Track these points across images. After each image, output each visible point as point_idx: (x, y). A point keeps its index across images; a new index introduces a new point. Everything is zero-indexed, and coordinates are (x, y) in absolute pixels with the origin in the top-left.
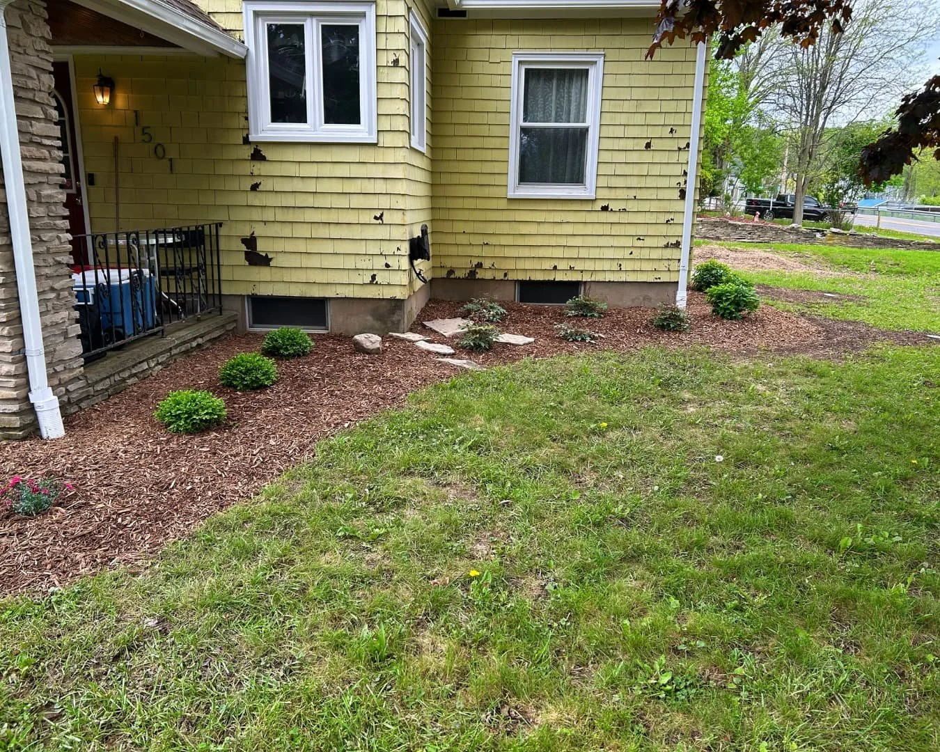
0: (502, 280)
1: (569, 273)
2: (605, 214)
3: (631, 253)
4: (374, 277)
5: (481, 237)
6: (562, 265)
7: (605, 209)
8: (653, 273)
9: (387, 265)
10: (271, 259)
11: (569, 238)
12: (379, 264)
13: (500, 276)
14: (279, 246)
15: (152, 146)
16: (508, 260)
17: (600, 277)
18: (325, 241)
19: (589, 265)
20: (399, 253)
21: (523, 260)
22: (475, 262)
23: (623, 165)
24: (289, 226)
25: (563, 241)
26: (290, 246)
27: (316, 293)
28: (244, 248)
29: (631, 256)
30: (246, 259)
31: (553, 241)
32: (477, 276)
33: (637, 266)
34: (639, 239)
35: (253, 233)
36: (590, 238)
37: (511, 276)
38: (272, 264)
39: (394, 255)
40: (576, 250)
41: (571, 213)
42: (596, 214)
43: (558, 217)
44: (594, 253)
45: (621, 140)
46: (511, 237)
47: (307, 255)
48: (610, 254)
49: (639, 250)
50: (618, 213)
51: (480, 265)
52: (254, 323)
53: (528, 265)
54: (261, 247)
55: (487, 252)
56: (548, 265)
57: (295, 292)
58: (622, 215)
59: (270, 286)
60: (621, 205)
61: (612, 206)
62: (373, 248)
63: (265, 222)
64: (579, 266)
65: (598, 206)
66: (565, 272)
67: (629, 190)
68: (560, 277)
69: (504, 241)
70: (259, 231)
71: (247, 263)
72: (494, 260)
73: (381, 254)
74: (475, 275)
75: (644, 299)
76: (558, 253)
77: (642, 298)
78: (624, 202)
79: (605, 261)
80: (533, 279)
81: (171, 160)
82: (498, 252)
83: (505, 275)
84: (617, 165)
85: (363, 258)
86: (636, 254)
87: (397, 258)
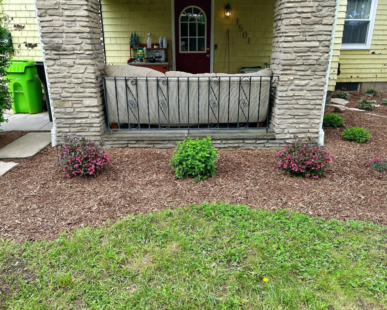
1: (357, 79)
2: (373, 55)
3: (381, 71)
6: (354, 76)
7: (373, 53)
11: (358, 65)
15: (242, 33)
17: (369, 80)
19: (365, 76)
20: (334, 73)
23: (382, 36)
25: (355, 66)
29: (381, 72)
31: (352, 66)
33: (383, 75)
34: (385, 65)
36: (366, 65)
39: (332, 74)
40: (360, 70)
41: (360, 55)
42: (369, 55)
43: (355, 57)
44: (367, 71)
45: (382, 26)
48: (373, 71)
49: (384, 69)
50: (378, 55)
53: (341, 76)
56: (349, 76)
58: (380, 55)
60: (379, 52)
61: (376, 52)
64: (361, 76)
65: (371, 52)
66: (355, 79)
67: (383, 46)
68: (353, 81)
76: (353, 71)
77: (383, 88)
78: (381, 51)
79: (371, 74)
80: (342, 81)
81: (249, 38)
84: (380, 36)
86: (383, 71)
87: (333, 75)
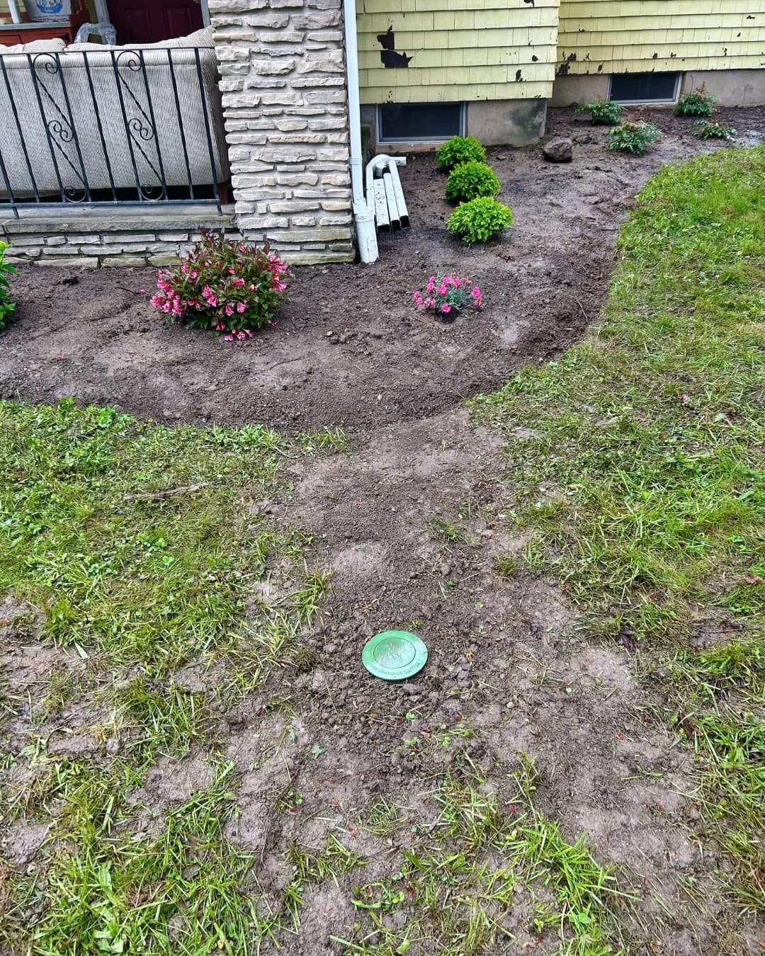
0: (595, 74)
1: (669, 62)
3: (739, 35)
4: (519, 74)
5: (577, 22)
6: (663, 53)
8: (760, 58)
9: (534, 58)
10: (410, 58)
11: (674, 19)
12: (526, 56)
13: (593, 69)
14: (418, 42)
16: (605, 50)
17: (703, 65)
18: (468, 33)
19: (692, 52)
20: (548, 42)
21: (621, 48)
22: (568, 54)
24: (430, 16)
25: (666, 23)
26: (431, 41)
27: (454, 96)
28: (380, 47)
29: (739, 39)
30: (383, 60)
31: (656, 24)
32: (570, 72)
33: (744, 49)
34: (750, 17)
35: (391, 28)
36: (696, 18)
37: (608, 69)
38: (410, 64)
39: (543, 45)
40: (679, 34)
44: (699, 36)
46: (610, 21)
47: (447, 51)
48: (716, 36)
49: (747, 31)
51: (573, 58)
52: (383, 136)
53: (627, 54)
54: (400, 44)
55: (582, 40)
56: (648, 53)
57: (433, 96)
59: (407, 91)
62: (520, 38)
63: (404, 13)
64: (681, 52)
66: (665, 61)
68: (659, 67)
69: (601, 25)
70: (398, 24)
71: (384, 65)
72: (589, 51)
73: (529, 45)
74: (567, 71)
75: (745, 90)
76: (661, 38)
77: (744, 87)
79: (710, 45)
80: (630, 71)
82: (594, 40)
83: (600, 68)
85: (508, 50)
86: (744, 36)
87: (545, 49)
